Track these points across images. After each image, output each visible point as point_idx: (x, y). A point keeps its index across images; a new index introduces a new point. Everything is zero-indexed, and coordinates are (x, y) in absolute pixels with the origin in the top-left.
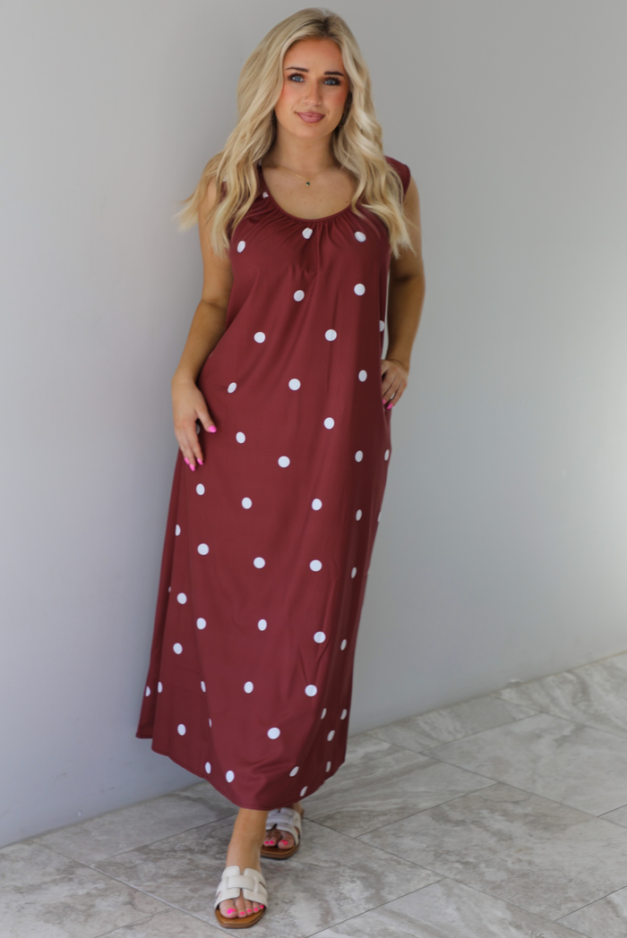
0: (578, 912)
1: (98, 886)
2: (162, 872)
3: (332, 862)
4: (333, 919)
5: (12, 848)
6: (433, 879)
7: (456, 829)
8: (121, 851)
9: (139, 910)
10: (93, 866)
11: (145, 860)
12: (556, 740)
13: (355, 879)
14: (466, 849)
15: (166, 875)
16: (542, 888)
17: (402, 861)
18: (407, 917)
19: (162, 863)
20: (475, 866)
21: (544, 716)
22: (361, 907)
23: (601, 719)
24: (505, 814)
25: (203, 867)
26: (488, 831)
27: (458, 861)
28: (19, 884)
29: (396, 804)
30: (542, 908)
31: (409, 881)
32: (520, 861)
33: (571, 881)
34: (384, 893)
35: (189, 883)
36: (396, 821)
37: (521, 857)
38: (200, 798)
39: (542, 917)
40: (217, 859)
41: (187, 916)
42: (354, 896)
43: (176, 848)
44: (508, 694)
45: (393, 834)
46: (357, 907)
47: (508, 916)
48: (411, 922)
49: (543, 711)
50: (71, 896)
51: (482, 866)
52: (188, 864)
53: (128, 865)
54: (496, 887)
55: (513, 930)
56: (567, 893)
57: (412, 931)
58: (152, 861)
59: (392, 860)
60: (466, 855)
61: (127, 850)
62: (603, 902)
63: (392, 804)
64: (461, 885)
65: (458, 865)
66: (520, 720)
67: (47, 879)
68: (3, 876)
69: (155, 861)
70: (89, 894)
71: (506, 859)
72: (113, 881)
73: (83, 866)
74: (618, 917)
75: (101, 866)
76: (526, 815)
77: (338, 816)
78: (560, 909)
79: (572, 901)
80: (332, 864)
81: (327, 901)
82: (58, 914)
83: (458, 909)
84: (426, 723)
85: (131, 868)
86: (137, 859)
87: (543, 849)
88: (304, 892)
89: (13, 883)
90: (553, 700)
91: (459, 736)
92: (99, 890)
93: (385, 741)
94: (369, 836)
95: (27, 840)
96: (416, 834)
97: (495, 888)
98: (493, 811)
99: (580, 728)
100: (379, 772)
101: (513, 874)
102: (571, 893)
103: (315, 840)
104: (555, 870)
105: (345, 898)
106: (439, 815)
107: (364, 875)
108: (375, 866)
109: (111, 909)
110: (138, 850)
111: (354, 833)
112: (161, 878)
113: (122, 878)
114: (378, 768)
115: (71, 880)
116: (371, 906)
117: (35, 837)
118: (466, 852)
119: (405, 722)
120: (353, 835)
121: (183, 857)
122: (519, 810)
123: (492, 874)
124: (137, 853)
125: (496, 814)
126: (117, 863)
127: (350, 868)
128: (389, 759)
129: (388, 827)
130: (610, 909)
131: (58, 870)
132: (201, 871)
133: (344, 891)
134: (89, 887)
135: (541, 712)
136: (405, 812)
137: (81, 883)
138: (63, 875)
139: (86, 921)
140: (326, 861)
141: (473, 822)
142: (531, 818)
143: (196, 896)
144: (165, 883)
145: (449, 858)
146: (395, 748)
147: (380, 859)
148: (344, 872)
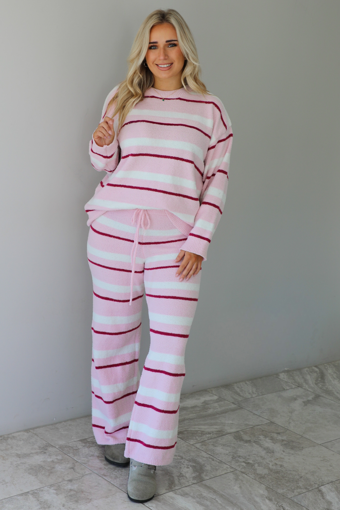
0: (303, 494)
1: (58, 457)
2: (91, 453)
3: (179, 456)
4: (175, 487)
5: (19, 433)
6: (230, 470)
7: (245, 444)
8: (72, 441)
9: (77, 472)
10: (57, 447)
11: (84, 446)
12: (303, 402)
14: (249, 456)
17: (215, 459)
18: (213, 489)
20: (252, 465)
21: (300, 388)
22: (190, 482)
23: (329, 393)
24: (272, 439)
27: (244, 462)
28: (19, 453)
29: (216, 429)
30: (284, 491)
31: (217, 470)
32: (276, 464)
33: (301, 477)
37: (277, 463)
39: (283, 496)
41: (100, 478)
42: (188, 475)
44: (282, 376)
45: (213, 445)
46: (188, 481)
47: (266, 493)
48: (215, 492)
49: (299, 386)
50: (44, 462)
51: (256, 465)
53: (75, 448)
54: (262, 477)
55: (267, 501)
56: (298, 484)
57: (214, 497)
59: (210, 458)
60: (248, 459)
61: (76, 440)
62: (317, 490)
63: (214, 429)
64: (244, 475)
66: (287, 390)
67: (33, 451)
68: (12, 447)
69: (89, 447)
70: (53, 461)
71: (269, 463)
72: (66, 456)
73: (52, 446)
74: (324, 499)
75: (62, 448)
76: (283, 440)
77: (186, 432)
78: (293, 492)
79: (300, 488)
80: (179, 458)
81: (173, 477)
82: (35, 470)
83: (240, 487)
84: (238, 387)
85: (76, 450)
86: (80, 445)
87: (289, 459)
89: (16, 452)
90: (306, 381)
91: (254, 396)
92: (58, 460)
94: (200, 444)
95: (27, 431)
96: (224, 445)
98: (266, 437)
99: (317, 397)
100: (210, 411)
101: (271, 471)
102: (301, 484)
105: (182, 476)
106: (238, 437)
107: (194, 465)
108: (200, 460)
109: (63, 470)
110: (81, 441)
111: (192, 442)
112: (90, 456)
113: (71, 455)
114: (210, 409)
115: (45, 453)
116: (195, 482)
117: (31, 429)
119: (227, 386)
120: (191, 443)
122: (280, 438)
123: (261, 471)
126: (69, 446)
127: (187, 461)
128: (216, 405)
129: (210, 440)
130: (320, 495)
131: (40, 447)
134: (54, 458)
135: (298, 387)
136: (221, 434)
137: (50, 455)
138: (42, 450)
139: (49, 475)
141: (255, 442)
142: (285, 442)
145: (240, 460)
146: (220, 399)
147: (204, 457)
148: (184, 462)
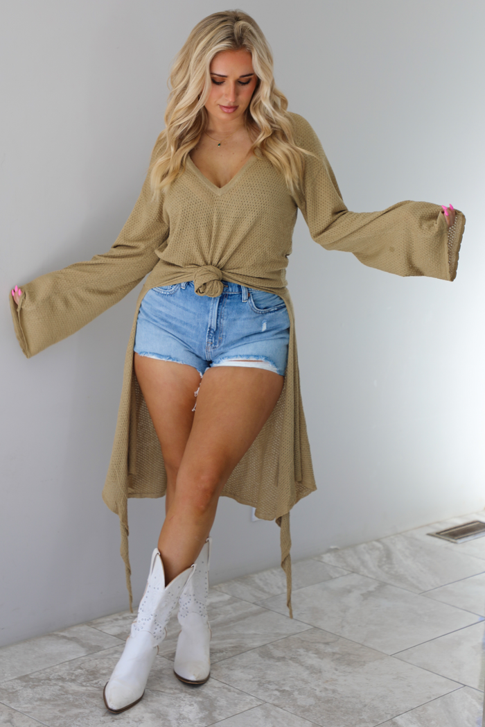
13: (193, 703)
15: (41, 699)
16: (341, 711)
19: (39, 689)
25: (71, 692)
26: (303, 665)
34: (215, 714)
35: (59, 705)
36: (230, 657)
38: (74, 638)
40: (83, 686)
43: (51, 677)
52: (59, 690)
58: (30, 688)
65: (277, 693)
88: (151, 713)
93: (227, 593)
97: (305, 711)
103: (163, 672)
104: (353, 697)
118: (284, 682)
121: (55, 684)
124: (19, 681)
125: (310, 652)
132: (70, 696)
133: (183, 712)
140: (171, 689)
143: (64, 716)
144: (39, 705)
